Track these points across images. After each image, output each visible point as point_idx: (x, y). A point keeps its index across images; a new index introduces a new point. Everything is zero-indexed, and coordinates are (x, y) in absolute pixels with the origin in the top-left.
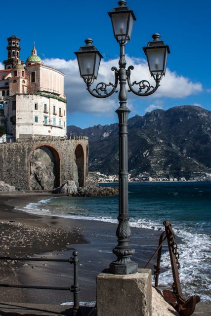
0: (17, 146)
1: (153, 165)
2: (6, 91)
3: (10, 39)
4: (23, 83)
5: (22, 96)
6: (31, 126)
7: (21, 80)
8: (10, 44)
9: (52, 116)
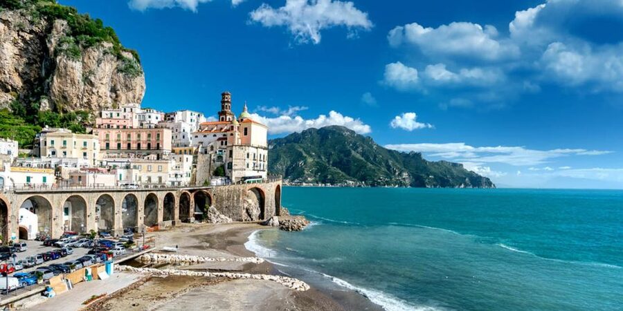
0: (234, 188)
1: (306, 172)
2: (224, 142)
3: (223, 95)
4: (238, 137)
5: (237, 147)
6: (244, 171)
7: (237, 134)
8: (224, 98)
9: (259, 162)
